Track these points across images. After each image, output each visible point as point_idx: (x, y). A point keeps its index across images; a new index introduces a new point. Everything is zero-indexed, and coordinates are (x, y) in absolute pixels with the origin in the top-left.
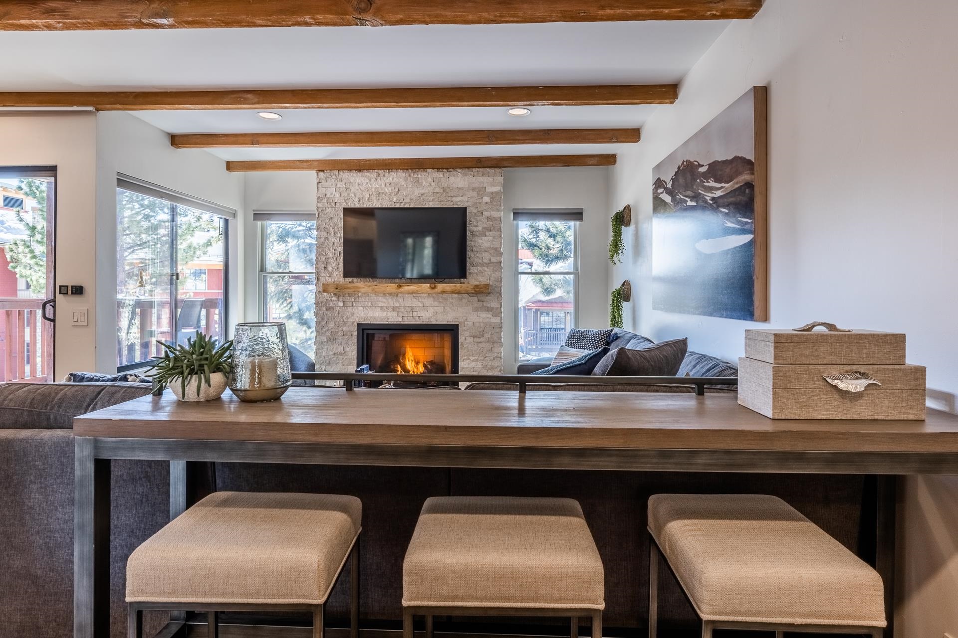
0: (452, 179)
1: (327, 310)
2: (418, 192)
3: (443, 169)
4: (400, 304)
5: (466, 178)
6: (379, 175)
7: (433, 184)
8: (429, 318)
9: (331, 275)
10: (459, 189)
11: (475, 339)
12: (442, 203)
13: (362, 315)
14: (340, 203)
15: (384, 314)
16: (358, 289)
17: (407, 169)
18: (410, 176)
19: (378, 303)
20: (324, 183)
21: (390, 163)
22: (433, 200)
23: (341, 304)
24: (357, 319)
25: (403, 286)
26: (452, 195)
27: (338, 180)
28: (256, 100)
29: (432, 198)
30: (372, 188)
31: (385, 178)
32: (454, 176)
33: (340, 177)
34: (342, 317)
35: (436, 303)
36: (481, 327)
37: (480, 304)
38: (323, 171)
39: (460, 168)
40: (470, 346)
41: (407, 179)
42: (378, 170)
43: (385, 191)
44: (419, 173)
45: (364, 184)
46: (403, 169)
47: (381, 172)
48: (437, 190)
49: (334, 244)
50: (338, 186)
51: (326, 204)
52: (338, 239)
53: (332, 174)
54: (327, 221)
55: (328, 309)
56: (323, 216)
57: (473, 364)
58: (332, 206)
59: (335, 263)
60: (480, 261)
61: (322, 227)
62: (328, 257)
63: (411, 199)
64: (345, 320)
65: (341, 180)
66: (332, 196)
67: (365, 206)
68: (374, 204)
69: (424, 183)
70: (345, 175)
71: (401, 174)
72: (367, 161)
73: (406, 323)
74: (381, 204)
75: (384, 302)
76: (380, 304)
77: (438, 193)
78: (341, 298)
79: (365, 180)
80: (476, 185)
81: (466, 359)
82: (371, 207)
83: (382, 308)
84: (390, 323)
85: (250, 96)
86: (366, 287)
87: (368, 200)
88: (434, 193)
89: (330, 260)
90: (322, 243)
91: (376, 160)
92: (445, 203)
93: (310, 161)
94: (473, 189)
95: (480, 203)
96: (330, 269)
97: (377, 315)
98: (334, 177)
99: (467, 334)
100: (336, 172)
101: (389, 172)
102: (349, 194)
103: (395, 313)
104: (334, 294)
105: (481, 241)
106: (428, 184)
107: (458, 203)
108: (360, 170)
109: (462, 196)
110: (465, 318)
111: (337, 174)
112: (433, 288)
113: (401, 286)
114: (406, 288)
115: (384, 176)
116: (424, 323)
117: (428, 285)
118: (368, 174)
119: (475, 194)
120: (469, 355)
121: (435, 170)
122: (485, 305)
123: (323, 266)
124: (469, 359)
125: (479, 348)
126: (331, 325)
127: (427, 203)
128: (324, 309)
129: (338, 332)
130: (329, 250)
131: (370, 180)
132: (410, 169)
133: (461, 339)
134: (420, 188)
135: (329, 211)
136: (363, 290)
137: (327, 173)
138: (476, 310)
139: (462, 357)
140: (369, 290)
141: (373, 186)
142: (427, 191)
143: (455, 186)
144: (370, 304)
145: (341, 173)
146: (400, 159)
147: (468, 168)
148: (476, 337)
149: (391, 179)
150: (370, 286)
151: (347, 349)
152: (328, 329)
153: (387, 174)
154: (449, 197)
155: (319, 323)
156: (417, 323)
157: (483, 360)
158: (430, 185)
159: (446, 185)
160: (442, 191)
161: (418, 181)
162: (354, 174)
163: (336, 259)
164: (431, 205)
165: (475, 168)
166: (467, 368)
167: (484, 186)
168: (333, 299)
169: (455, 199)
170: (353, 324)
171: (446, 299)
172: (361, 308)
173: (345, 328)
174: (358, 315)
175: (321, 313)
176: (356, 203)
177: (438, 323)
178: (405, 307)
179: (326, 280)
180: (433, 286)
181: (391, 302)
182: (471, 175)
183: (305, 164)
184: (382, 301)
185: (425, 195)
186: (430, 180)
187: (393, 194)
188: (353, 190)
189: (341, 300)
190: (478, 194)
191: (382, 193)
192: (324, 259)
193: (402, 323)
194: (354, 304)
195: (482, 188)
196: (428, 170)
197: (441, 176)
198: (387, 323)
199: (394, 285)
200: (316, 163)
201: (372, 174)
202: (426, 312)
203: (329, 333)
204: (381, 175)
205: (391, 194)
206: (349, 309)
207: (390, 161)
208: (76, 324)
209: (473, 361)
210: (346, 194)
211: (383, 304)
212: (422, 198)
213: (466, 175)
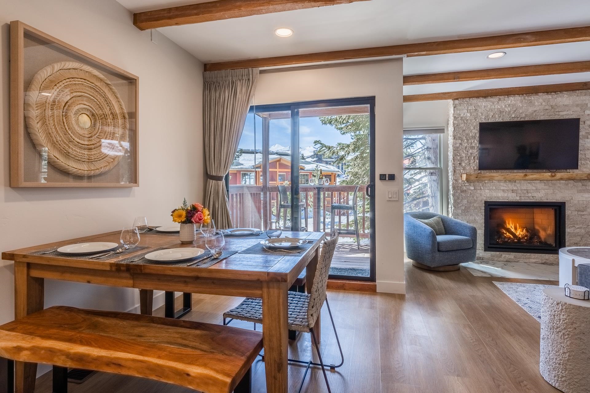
0: (559, 99)
1: (461, 192)
2: (531, 110)
3: (552, 92)
4: (517, 188)
5: (571, 98)
6: (500, 99)
7: (544, 103)
8: (541, 198)
9: (464, 169)
10: (566, 106)
11: (579, 213)
12: (551, 117)
13: (488, 195)
14: (471, 120)
15: (506, 195)
16: (492, 178)
17: (522, 94)
18: (524, 99)
19: (500, 187)
20: (459, 107)
21: (512, 90)
22: (543, 115)
23: (472, 188)
24: (485, 198)
25: (528, 175)
26: (560, 111)
27: (469, 104)
28: (534, 39)
29: (543, 113)
30: (495, 109)
31: (505, 102)
32: (561, 97)
33: (470, 102)
34: (473, 197)
35: (547, 187)
36: (584, 204)
37: (584, 188)
38: (457, 99)
39: (566, 91)
40: (575, 217)
41: (522, 101)
42: (500, 96)
43: (505, 110)
44: (532, 97)
45: (489, 107)
46: (519, 94)
47: (502, 97)
48: (547, 107)
49: (466, 148)
50: (469, 108)
51: (460, 121)
52: (470, 144)
53: (464, 101)
54: (461, 132)
55: (463, 191)
56: (458, 129)
57: (578, 230)
58: (465, 123)
59: (467, 161)
60: (583, 157)
61: (457, 137)
62: (461, 156)
63: (526, 115)
64: (476, 199)
65: (471, 104)
66: (465, 116)
67: (490, 121)
68: (497, 120)
69: (536, 103)
70: (474, 101)
71: (518, 98)
72: (493, 90)
73: (523, 201)
74: (502, 119)
75: (505, 187)
76: (502, 188)
77: (547, 109)
78: (472, 184)
79: (489, 103)
80: (580, 102)
81: (572, 227)
82: (494, 121)
83: (503, 190)
84: (510, 201)
85: (528, 37)
86: (500, 176)
87: (492, 117)
88: (544, 109)
89: (463, 159)
90: (458, 147)
91: (501, 89)
92: (554, 116)
93: (451, 92)
94: (577, 106)
95: (582, 115)
96: (463, 164)
97: (500, 195)
98: (466, 103)
99: (573, 209)
100: (467, 99)
101: (508, 97)
102: (477, 114)
103: (514, 195)
104: (467, 181)
105: (584, 142)
106: (540, 104)
107: (564, 116)
108: (485, 97)
109: (568, 111)
110: (571, 198)
111: (468, 100)
112: (553, 176)
113: (526, 175)
114: (531, 176)
115: (504, 100)
116: (537, 201)
117: (550, 174)
118: (492, 99)
119: (578, 109)
120: (574, 224)
121: (545, 93)
122: (587, 188)
123: (459, 162)
124: (574, 226)
125: (583, 219)
126: (465, 201)
127: (539, 117)
128: (459, 191)
129: (470, 207)
130: (463, 152)
131: (493, 104)
132: (525, 94)
133: (568, 212)
134: (533, 107)
135: (462, 125)
136: (496, 178)
137: (461, 101)
138: (580, 191)
139: (568, 225)
140: (502, 178)
141: (496, 107)
142: (538, 109)
143: (561, 103)
144: (494, 188)
145: (471, 100)
146: (520, 87)
147: (573, 90)
148: (580, 211)
149: (510, 102)
150: (503, 176)
151: (477, 218)
152: (463, 205)
153: (506, 99)
154: (557, 112)
155: (456, 201)
156: (532, 201)
157: (586, 228)
158: (541, 104)
159: (554, 104)
160: (550, 108)
161: (531, 102)
162: (481, 99)
163: (468, 158)
164: (542, 118)
165: (578, 90)
166: (572, 233)
167: (587, 102)
168: (466, 184)
169: (561, 113)
170: (481, 201)
171: (555, 184)
172: (488, 191)
173: (475, 205)
174: (485, 195)
175: (457, 194)
176: (483, 120)
177: (548, 201)
178: (521, 190)
179: (460, 172)
180: (553, 174)
181: (511, 186)
182: (575, 95)
183: (447, 95)
184: (504, 186)
185: (537, 112)
186: (541, 100)
187: (512, 112)
188: (480, 110)
189: (472, 185)
190: (581, 109)
191: (503, 112)
192: (459, 158)
193: (519, 201)
194: (482, 188)
195: (585, 104)
196: (539, 94)
197: (550, 97)
198: (508, 201)
199: (522, 174)
200: (455, 94)
201: (495, 99)
202: (539, 194)
203: (463, 208)
204: (501, 100)
205: (510, 112)
206: (478, 191)
207: (512, 89)
208: (390, 199)
209: (578, 228)
210: (475, 114)
211: (504, 188)
212: (534, 114)
213: (571, 96)
